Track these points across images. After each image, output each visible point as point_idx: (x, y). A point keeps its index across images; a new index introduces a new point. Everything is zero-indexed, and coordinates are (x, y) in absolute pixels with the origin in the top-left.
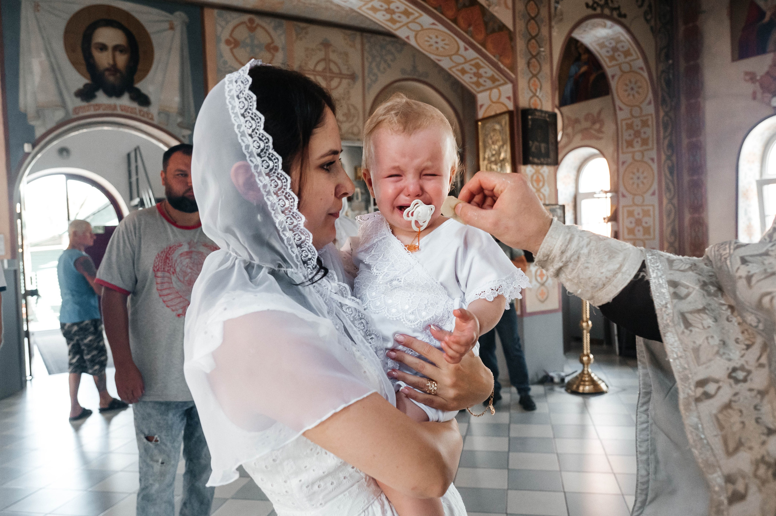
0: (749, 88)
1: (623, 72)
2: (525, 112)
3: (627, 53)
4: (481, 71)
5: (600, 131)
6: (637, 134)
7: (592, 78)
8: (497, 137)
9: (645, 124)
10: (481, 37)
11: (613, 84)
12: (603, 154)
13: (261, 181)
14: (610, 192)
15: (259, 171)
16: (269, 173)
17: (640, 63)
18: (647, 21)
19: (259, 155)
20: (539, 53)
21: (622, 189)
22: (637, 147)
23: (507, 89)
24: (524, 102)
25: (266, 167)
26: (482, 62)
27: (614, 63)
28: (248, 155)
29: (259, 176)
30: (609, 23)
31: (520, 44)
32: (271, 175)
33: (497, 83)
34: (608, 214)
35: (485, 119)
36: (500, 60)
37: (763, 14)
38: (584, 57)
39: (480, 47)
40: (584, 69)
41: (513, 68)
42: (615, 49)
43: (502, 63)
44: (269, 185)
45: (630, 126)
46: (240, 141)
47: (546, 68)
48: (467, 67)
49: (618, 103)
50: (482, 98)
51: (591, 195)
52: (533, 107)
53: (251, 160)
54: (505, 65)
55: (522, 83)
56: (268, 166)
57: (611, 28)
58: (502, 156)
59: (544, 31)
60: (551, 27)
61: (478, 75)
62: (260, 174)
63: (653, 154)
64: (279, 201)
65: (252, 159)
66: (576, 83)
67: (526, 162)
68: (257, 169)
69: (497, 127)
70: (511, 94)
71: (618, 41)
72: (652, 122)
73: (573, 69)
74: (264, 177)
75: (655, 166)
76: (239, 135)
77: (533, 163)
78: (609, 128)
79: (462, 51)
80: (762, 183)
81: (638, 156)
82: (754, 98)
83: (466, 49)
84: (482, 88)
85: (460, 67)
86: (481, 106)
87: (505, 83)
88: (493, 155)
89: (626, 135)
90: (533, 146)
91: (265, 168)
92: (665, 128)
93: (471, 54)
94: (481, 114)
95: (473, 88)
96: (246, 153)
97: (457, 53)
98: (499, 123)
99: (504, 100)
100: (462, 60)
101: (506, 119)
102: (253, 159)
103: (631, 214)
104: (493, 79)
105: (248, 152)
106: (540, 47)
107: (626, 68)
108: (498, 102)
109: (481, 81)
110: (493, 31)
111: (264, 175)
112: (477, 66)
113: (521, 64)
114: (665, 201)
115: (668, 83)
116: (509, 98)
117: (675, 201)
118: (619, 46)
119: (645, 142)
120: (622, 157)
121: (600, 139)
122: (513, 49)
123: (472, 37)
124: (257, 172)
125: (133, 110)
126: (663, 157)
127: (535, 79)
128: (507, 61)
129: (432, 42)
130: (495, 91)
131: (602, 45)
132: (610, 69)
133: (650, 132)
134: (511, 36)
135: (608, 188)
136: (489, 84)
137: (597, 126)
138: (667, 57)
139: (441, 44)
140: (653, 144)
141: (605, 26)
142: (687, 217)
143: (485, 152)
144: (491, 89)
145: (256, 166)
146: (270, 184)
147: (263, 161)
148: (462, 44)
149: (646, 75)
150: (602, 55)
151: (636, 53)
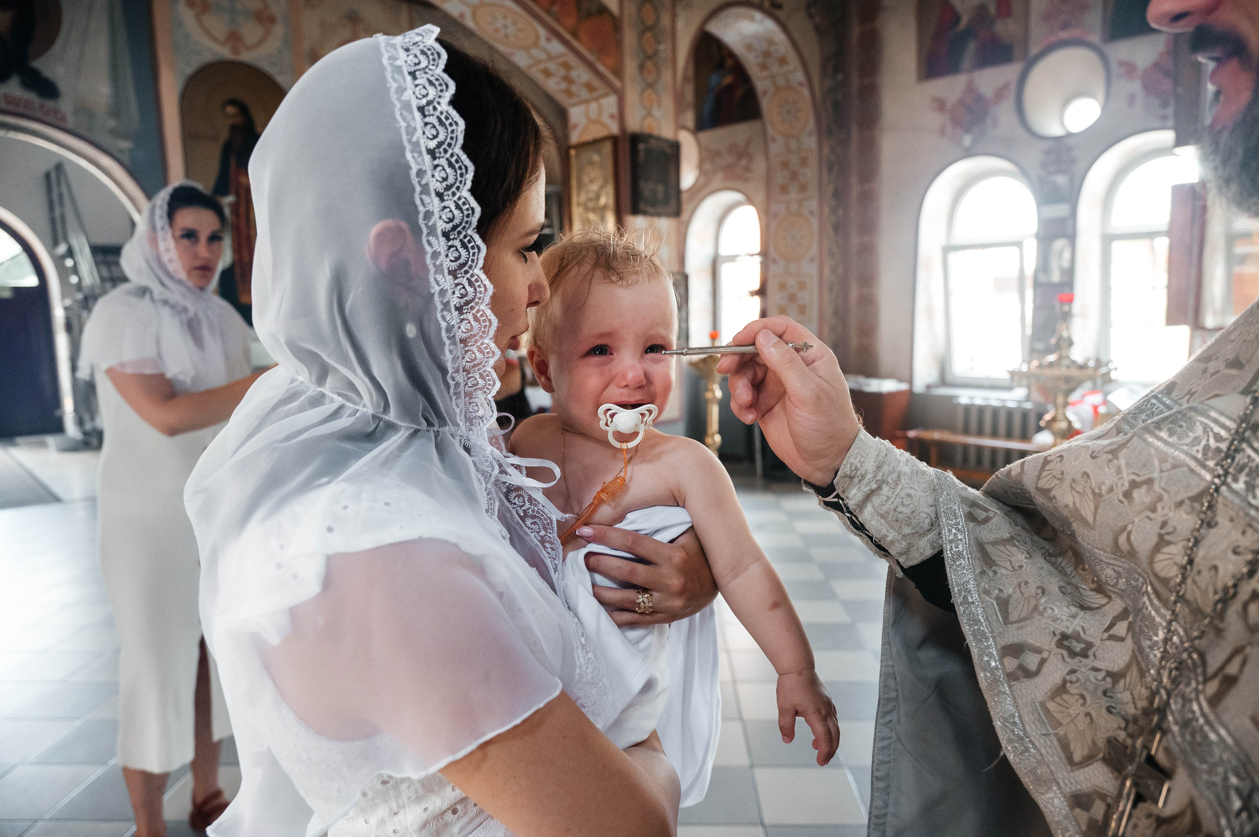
0: (935, 119)
1: (778, 89)
2: (635, 139)
3: (783, 61)
4: (573, 74)
5: (747, 169)
6: (794, 176)
7: (739, 93)
8: (595, 173)
9: (804, 162)
10: (571, 22)
11: (765, 103)
12: (750, 201)
13: (438, 283)
14: (759, 254)
15: (438, 263)
16: (456, 270)
17: (799, 76)
18: (811, 16)
19: (446, 235)
20: (656, 53)
21: (772, 252)
22: (794, 195)
23: (610, 103)
24: (634, 123)
25: (453, 259)
26: (572, 59)
27: (765, 73)
28: (425, 231)
29: (436, 273)
30: (758, 15)
31: (629, 38)
32: (459, 276)
33: (595, 94)
34: (757, 286)
35: (582, 146)
36: (599, 59)
37: (957, 18)
38: (729, 63)
39: (568, 36)
40: (728, 80)
41: (618, 72)
42: (767, 54)
43: (604, 64)
44: (450, 291)
45: (785, 165)
46: (418, 201)
47: (667, 76)
48: (552, 66)
49: (771, 131)
50: (576, 114)
51: (732, 258)
52: (646, 130)
53: (428, 241)
54: (607, 67)
55: (632, 96)
56: (457, 259)
57: (761, 22)
58: (603, 201)
59: (665, 20)
60: (674, 16)
61: (568, 79)
62: (439, 269)
63: (813, 205)
64: (461, 322)
65: (431, 239)
66: (718, 100)
67: (636, 211)
68: (436, 260)
69: (596, 158)
70: (614, 110)
71: (771, 42)
72: (813, 160)
73: (714, 80)
74: (437, 238)
75: (815, 222)
76: (418, 189)
77: (645, 213)
78: (759, 165)
79: (543, 42)
80: (947, 250)
81: (794, 207)
82: (942, 133)
83: (548, 40)
84: (575, 100)
85: (542, 66)
86: (575, 126)
87: (606, 95)
88: (590, 200)
89: (780, 177)
90: (647, 188)
91: (451, 261)
92: (830, 168)
93: (556, 47)
94: (575, 138)
95: (562, 99)
96: (423, 226)
97: (536, 44)
98: (599, 152)
99: (606, 119)
100: (543, 56)
101: (608, 148)
102: (426, 199)
103: (782, 286)
104: (590, 88)
105: (426, 225)
106: (659, 43)
107: (781, 81)
108: (597, 122)
109: (574, 88)
110: (589, 15)
111: (446, 272)
112: (566, 66)
113: (630, 66)
114: (827, 270)
115: (837, 106)
116: (612, 116)
117: (840, 270)
118: (773, 49)
119: (803, 188)
120: (774, 208)
121: (745, 180)
122: (619, 44)
123: (558, 20)
124: (434, 264)
125: (27, 104)
126: (826, 210)
127: (649, 91)
128: (610, 61)
129: (499, 24)
130: (594, 106)
131: (749, 47)
132: (761, 83)
133: (810, 174)
134: (616, 24)
135: (757, 248)
136: (584, 94)
137: (744, 162)
138: (836, 70)
139: (511, 29)
140: (813, 190)
141: (752, 19)
142: (854, 293)
143: (579, 194)
144: (587, 101)
145: (436, 255)
146: (452, 290)
147: (450, 247)
148: (542, 32)
149: (806, 92)
150: (751, 62)
151: (793, 61)
